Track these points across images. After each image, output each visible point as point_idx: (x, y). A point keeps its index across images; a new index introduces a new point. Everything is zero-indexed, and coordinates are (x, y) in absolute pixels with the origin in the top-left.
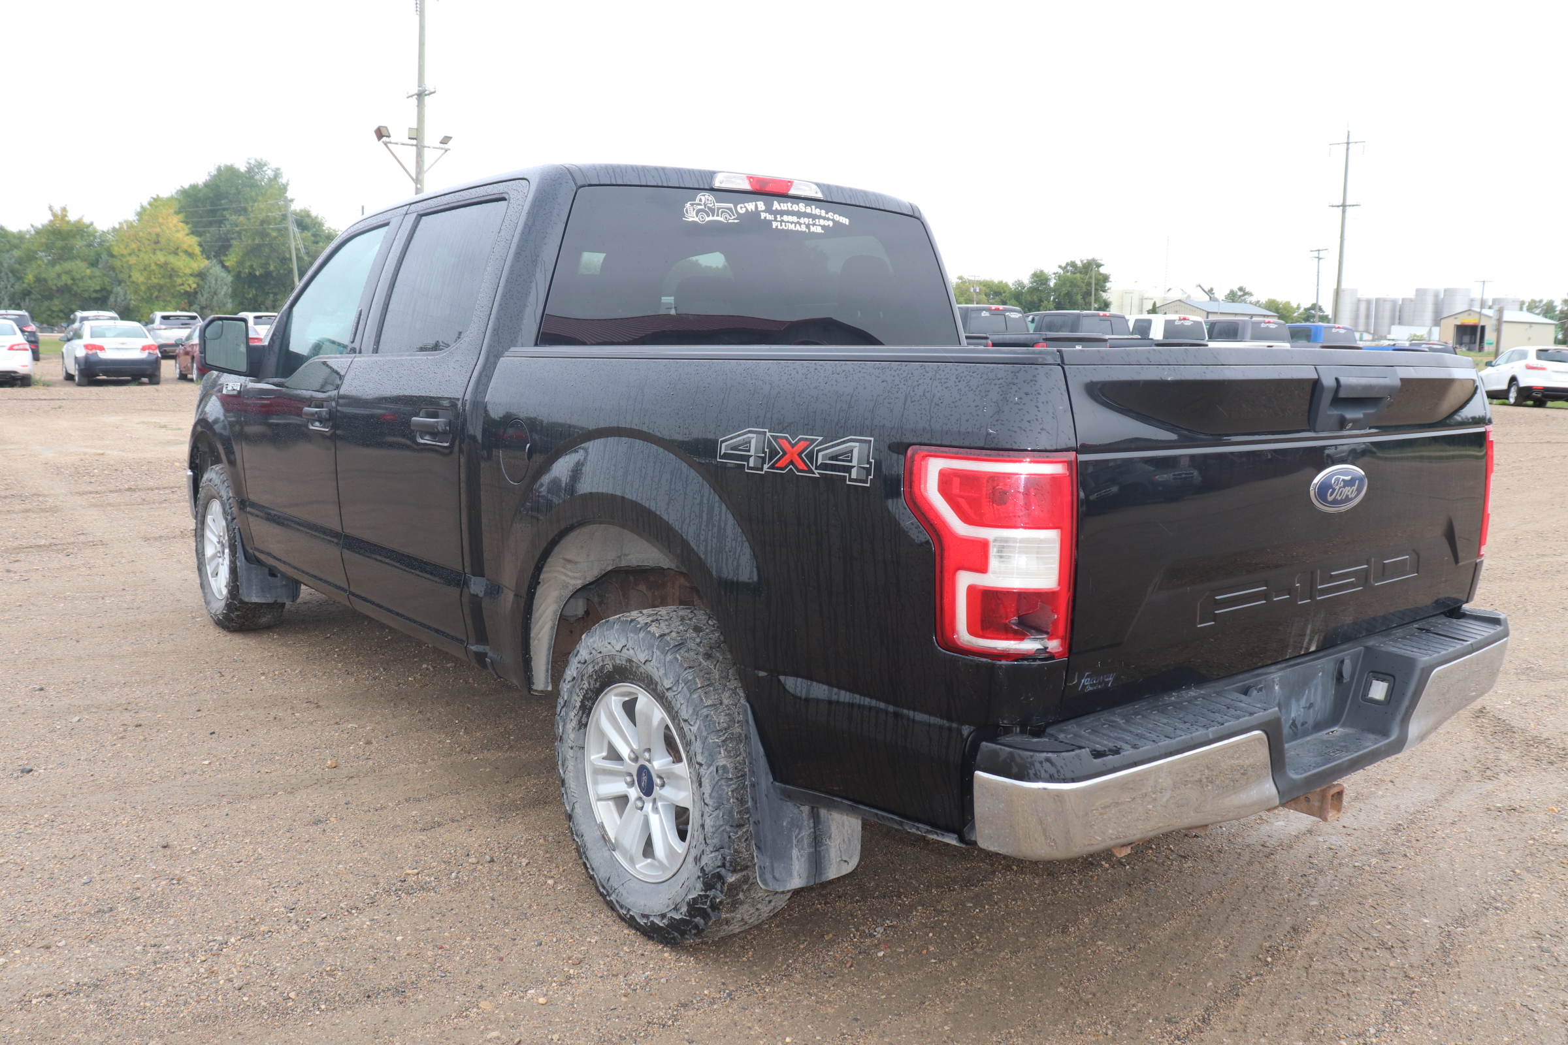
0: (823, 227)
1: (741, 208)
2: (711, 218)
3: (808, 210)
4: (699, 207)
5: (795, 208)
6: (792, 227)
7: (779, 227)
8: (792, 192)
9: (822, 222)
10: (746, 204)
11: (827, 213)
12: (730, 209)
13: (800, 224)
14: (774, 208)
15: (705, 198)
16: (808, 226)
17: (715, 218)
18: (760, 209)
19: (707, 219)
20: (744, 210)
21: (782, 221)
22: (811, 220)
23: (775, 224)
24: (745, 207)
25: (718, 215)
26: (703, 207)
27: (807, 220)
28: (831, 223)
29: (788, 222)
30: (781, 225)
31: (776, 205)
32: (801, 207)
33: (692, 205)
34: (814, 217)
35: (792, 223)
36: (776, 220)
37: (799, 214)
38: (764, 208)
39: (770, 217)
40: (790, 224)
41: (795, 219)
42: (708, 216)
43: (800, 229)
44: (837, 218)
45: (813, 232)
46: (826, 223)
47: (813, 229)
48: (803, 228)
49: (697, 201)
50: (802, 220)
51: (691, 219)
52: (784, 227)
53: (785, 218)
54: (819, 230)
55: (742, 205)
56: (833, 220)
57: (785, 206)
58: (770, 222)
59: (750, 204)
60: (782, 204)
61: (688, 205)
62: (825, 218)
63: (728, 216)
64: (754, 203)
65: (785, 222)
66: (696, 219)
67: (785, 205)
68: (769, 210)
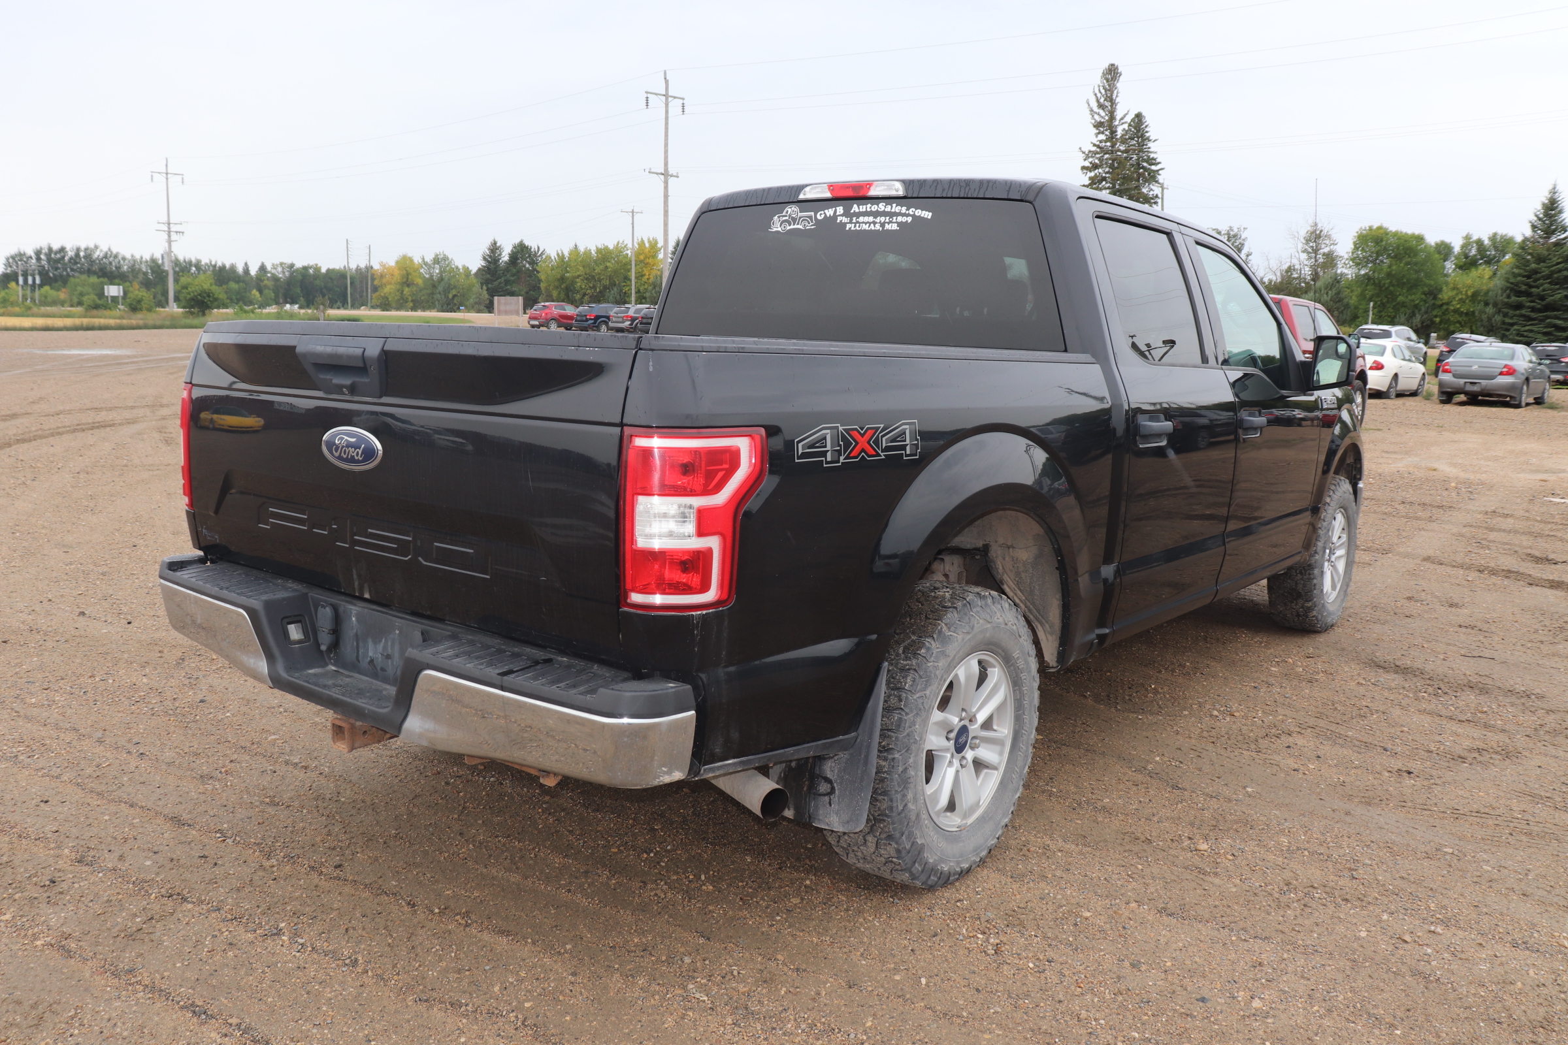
0: (899, 224)
1: (821, 214)
2: (792, 227)
3: (888, 209)
4: (784, 218)
5: (874, 208)
6: (866, 227)
7: (853, 229)
8: (873, 192)
9: (900, 219)
10: (826, 211)
11: (908, 209)
12: (810, 217)
13: (874, 223)
14: (852, 211)
15: (791, 210)
16: (883, 225)
17: (796, 226)
18: (838, 213)
19: (788, 228)
20: (823, 216)
21: (858, 222)
22: (888, 218)
23: (848, 226)
24: (825, 213)
25: (798, 224)
26: (787, 218)
27: (883, 219)
28: (910, 219)
29: (863, 223)
30: (855, 226)
31: (855, 208)
32: (882, 207)
33: (779, 217)
34: (892, 215)
35: (866, 223)
36: (851, 222)
37: (876, 214)
38: (842, 212)
39: (845, 220)
40: (866, 224)
41: (871, 219)
42: (790, 225)
43: (873, 228)
44: (919, 213)
45: (887, 230)
46: (904, 219)
47: (887, 227)
48: (878, 227)
49: (784, 214)
50: (878, 220)
51: (775, 229)
52: (857, 228)
53: (861, 219)
54: (895, 227)
55: (822, 212)
56: (914, 216)
57: (863, 208)
58: (845, 224)
59: (830, 210)
60: (861, 207)
61: (776, 217)
62: (903, 215)
63: (807, 224)
64: (834, 209)
65: (860, 223)
66: (779, 229)
67: (865, 206)
68: (847, 213)
